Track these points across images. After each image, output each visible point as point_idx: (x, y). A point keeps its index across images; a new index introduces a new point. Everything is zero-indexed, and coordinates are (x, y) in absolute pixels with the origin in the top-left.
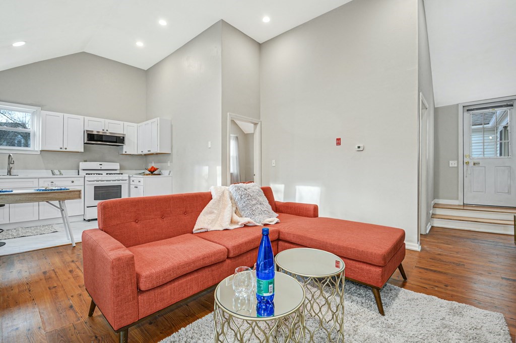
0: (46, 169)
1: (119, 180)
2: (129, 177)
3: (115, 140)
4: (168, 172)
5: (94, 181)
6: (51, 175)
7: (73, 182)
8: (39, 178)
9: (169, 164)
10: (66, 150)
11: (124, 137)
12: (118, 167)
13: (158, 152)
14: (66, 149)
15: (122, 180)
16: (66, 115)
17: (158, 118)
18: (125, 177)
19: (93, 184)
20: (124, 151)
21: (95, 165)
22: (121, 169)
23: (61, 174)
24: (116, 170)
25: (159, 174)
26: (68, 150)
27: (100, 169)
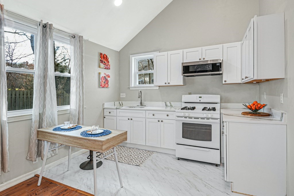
0: (162, 101)
1: (208, 119)
5: (182, 117)
6: (165, 108)
7: (167, 116)
8: (146, 110)
9: (282, 99)
10: (169, 85)
12: (218, 100)
13: (255, 78)
14: (169, 83)
15: (212, 119)
16: (170, 52)
18: (216, 114)
19: (182, 120)
20: (223, 80)
21: (195, 98)
23: (171, 106)
24: (217, 103)
25: (269, 115)
26: (171, 84)
27: (199, 101)
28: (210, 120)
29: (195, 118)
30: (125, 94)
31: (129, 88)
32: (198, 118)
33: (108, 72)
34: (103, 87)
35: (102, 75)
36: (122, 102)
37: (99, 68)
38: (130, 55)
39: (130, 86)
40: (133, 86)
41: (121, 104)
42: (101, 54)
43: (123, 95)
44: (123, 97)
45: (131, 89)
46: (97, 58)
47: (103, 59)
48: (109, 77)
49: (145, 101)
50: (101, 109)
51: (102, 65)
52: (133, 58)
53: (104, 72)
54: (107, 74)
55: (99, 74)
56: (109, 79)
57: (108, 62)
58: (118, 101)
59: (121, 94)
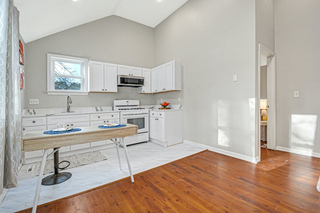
0: (92, 107)
1: (143, 114)
2: (149, 111)
3: (138, 82)
4: (179, 106)
5: (127, 115)
8: (90, 114)
9: (179, 99)
11: (143, 80)
12: (138, 104)
13: (174, 89)
14: (106, 90)
15: (145, 114)
16: (106, 64)
17: (174, 61)
18: (146, 111)
19: (127, 117)
20: (143, 90)
21: (124, 102)
22: (140, 105)
23: (102, 110)
25: (170, 108)
26: (108, 91)
27: (127, 105)
28: (144, 115)
29: (136, 114)
30: (38, 100)
31: (47, 92)
32: (137, 114)
34: (21, 88)
36: (34, 110)
38: (48, 54)
39: (48, 90)
40: (51, 90)
41: (33, 112)
43: (34, 101)
44: (35, 103)
45: (49, 94)
48: (24, 75)
51: (21, 58)
54: (23, 71)
56: (23, 78)
57: (23, 55)
58: (25, 109)
59: (30, 100)
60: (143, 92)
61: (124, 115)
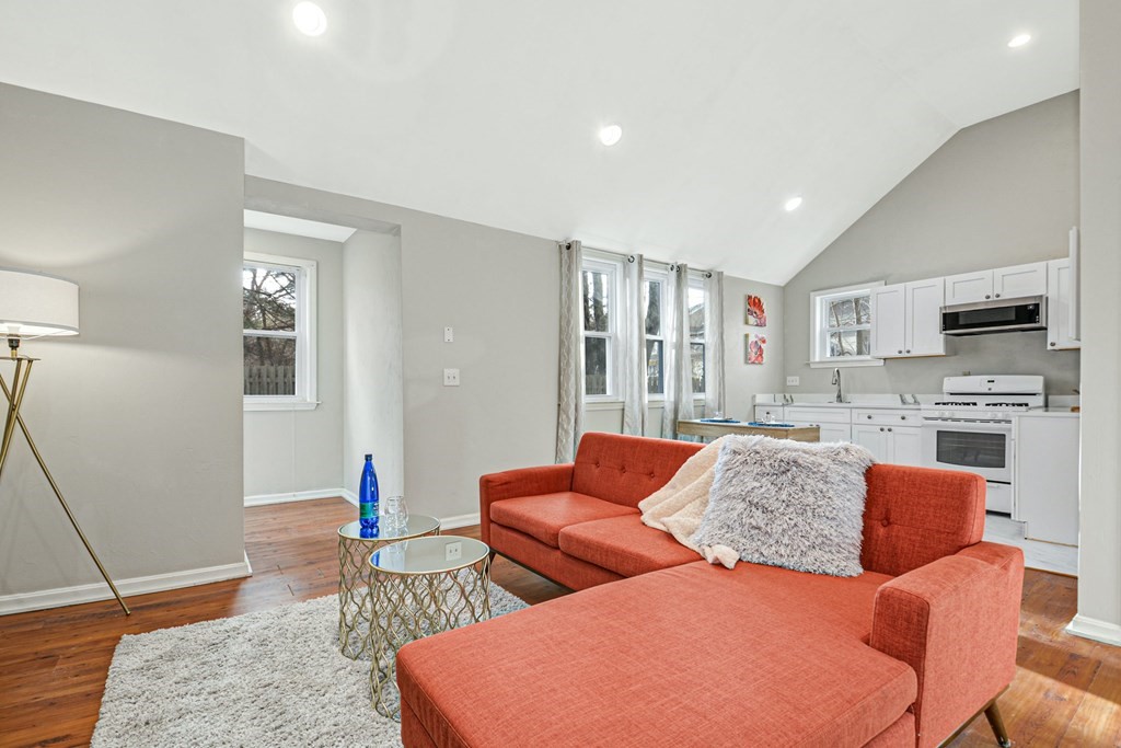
1: (998, 422)
5: (936, 419)
6: (898, 403)
7: (903, 418)
8: (851, 408)
10: (908, 355)
11: (1035, 306)
12: (1039, 389)
14: (908, 352)
15: (1006, 421)
19: (935, 426)
20: (1049, 340)
21: (977, 383)
23: (916, 402)
24: (1034, 394)
26: (913, 354)
28: (1004, 426)
29: (966, 420)
30: (798, 377)
31: (809, 364)
32: (974, 421)
33: (762, 332)
34: (753, 363)
35: (752, 339)
36: (792, 395)
37: (746, 326)
38: (812, 293)
39: (812, 360)
40: (817, 360)
41: (790, 400)
42: (750, 297)
43: (793, 381)
44: (794, 384)
45: (812, 366)
46: (741, 306)
47: (754, 304)
48: (764, 342)
49: (849, 392)
50: (750, 406)
51: (752, 320)
52: (818, 299)
53: (754, 333)
54: (760, 336)
55: (747, 336)
56: (763, 346)
57: (763, 311)
58: (780, 392)
59: (788, 378)
60: (1049, 347)
61: (926, 419)
